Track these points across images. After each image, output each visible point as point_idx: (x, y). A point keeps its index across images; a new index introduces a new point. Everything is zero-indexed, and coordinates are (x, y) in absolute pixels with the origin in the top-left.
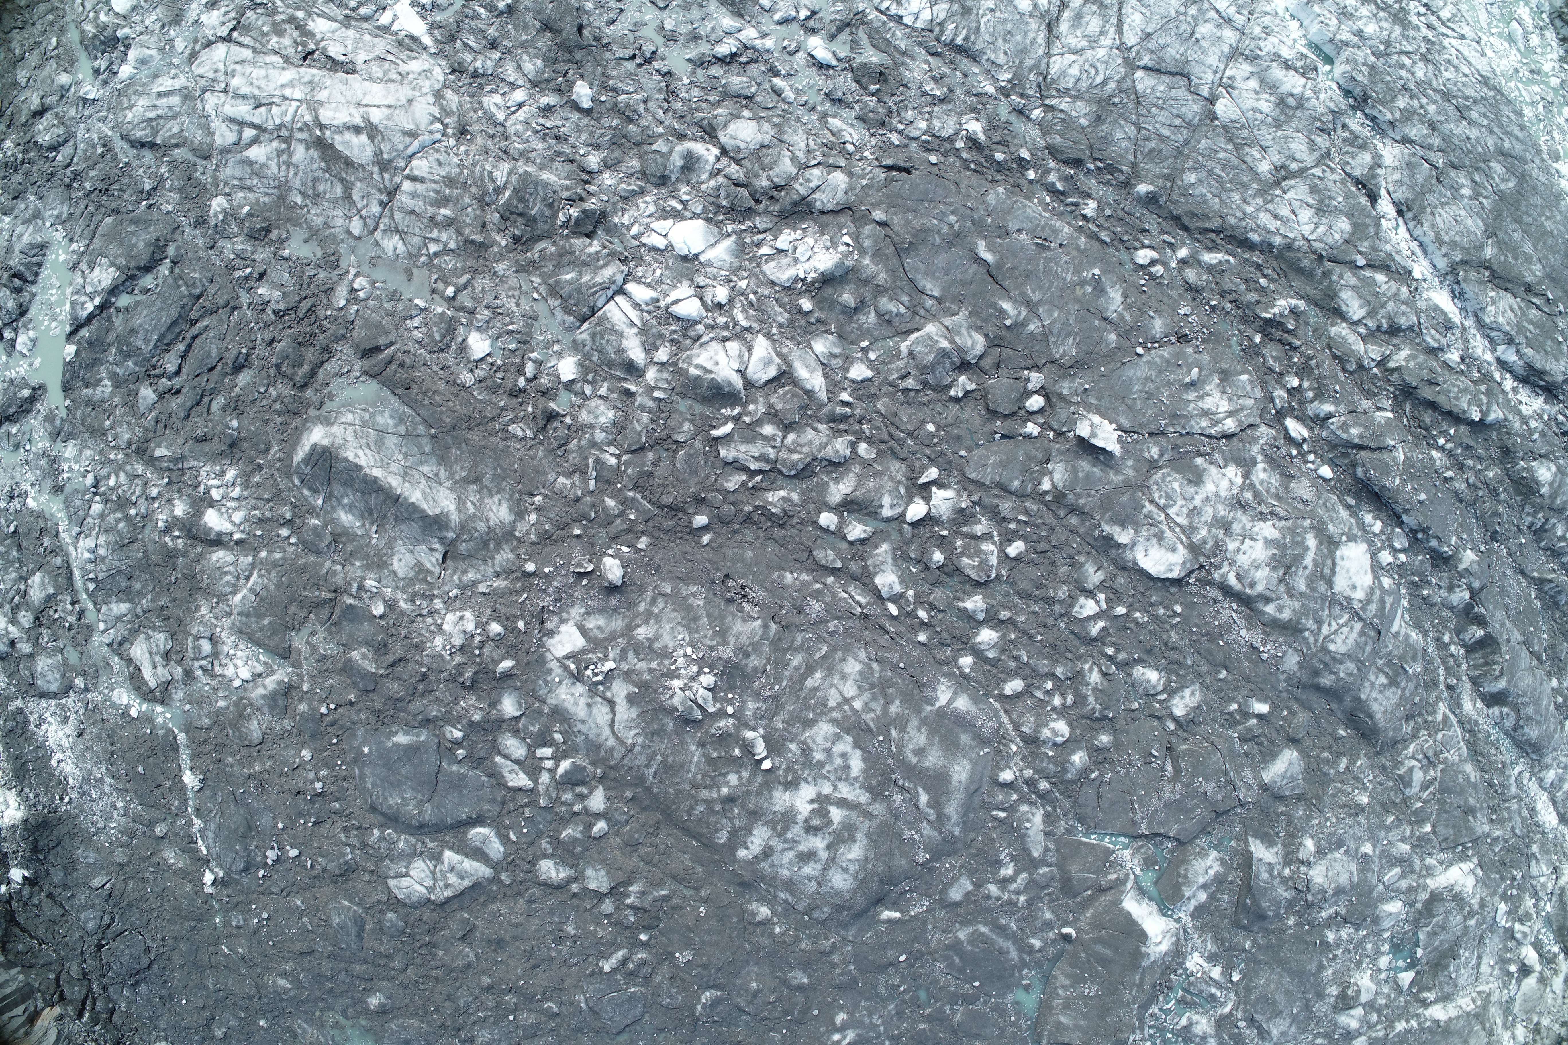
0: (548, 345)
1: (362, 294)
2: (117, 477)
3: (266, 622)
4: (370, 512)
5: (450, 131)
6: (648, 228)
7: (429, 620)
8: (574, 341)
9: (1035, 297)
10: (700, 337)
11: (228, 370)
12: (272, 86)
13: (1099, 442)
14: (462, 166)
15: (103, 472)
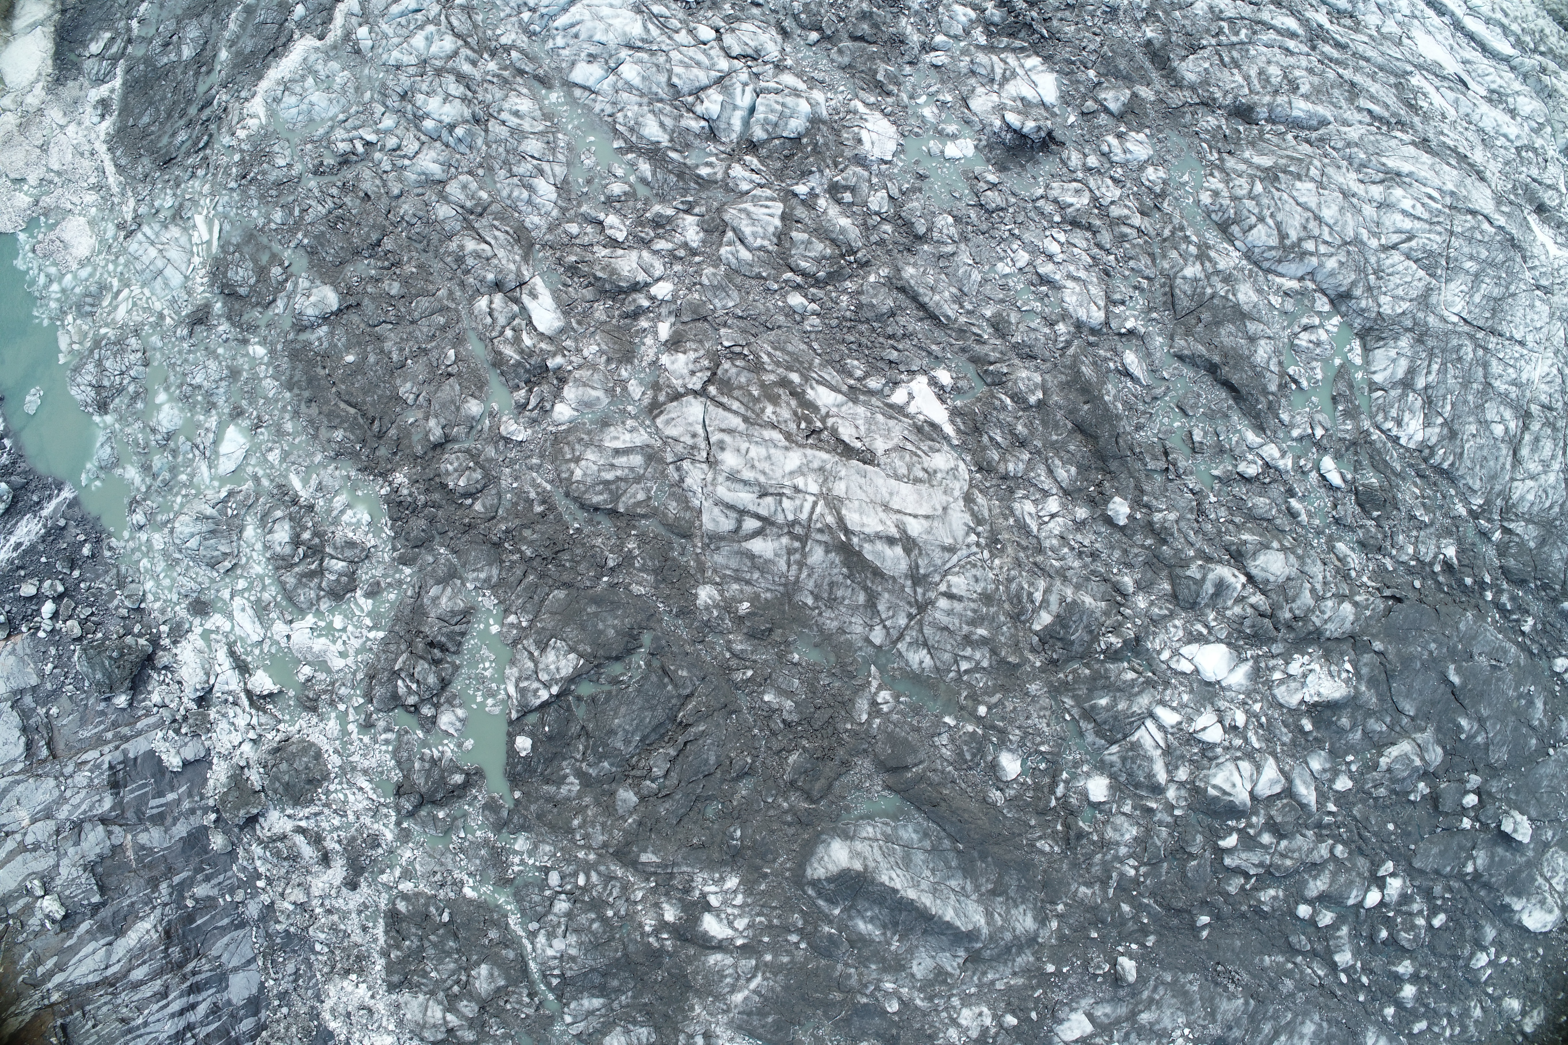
0: (1076, 764)
1: (885, 708)
2: (588, 877)
3: (770, 1019)
4: (895, 924)
5: (982, 541)
6: (1176, 653)
7: (944, 1014)
8: (1102, 761)
9: (1485, 712)
10: (1217, 758)
11: (728, 777)
12: (778, 474)
13: (1518, 837)
14: (997, 582)
15: (569, 869)
